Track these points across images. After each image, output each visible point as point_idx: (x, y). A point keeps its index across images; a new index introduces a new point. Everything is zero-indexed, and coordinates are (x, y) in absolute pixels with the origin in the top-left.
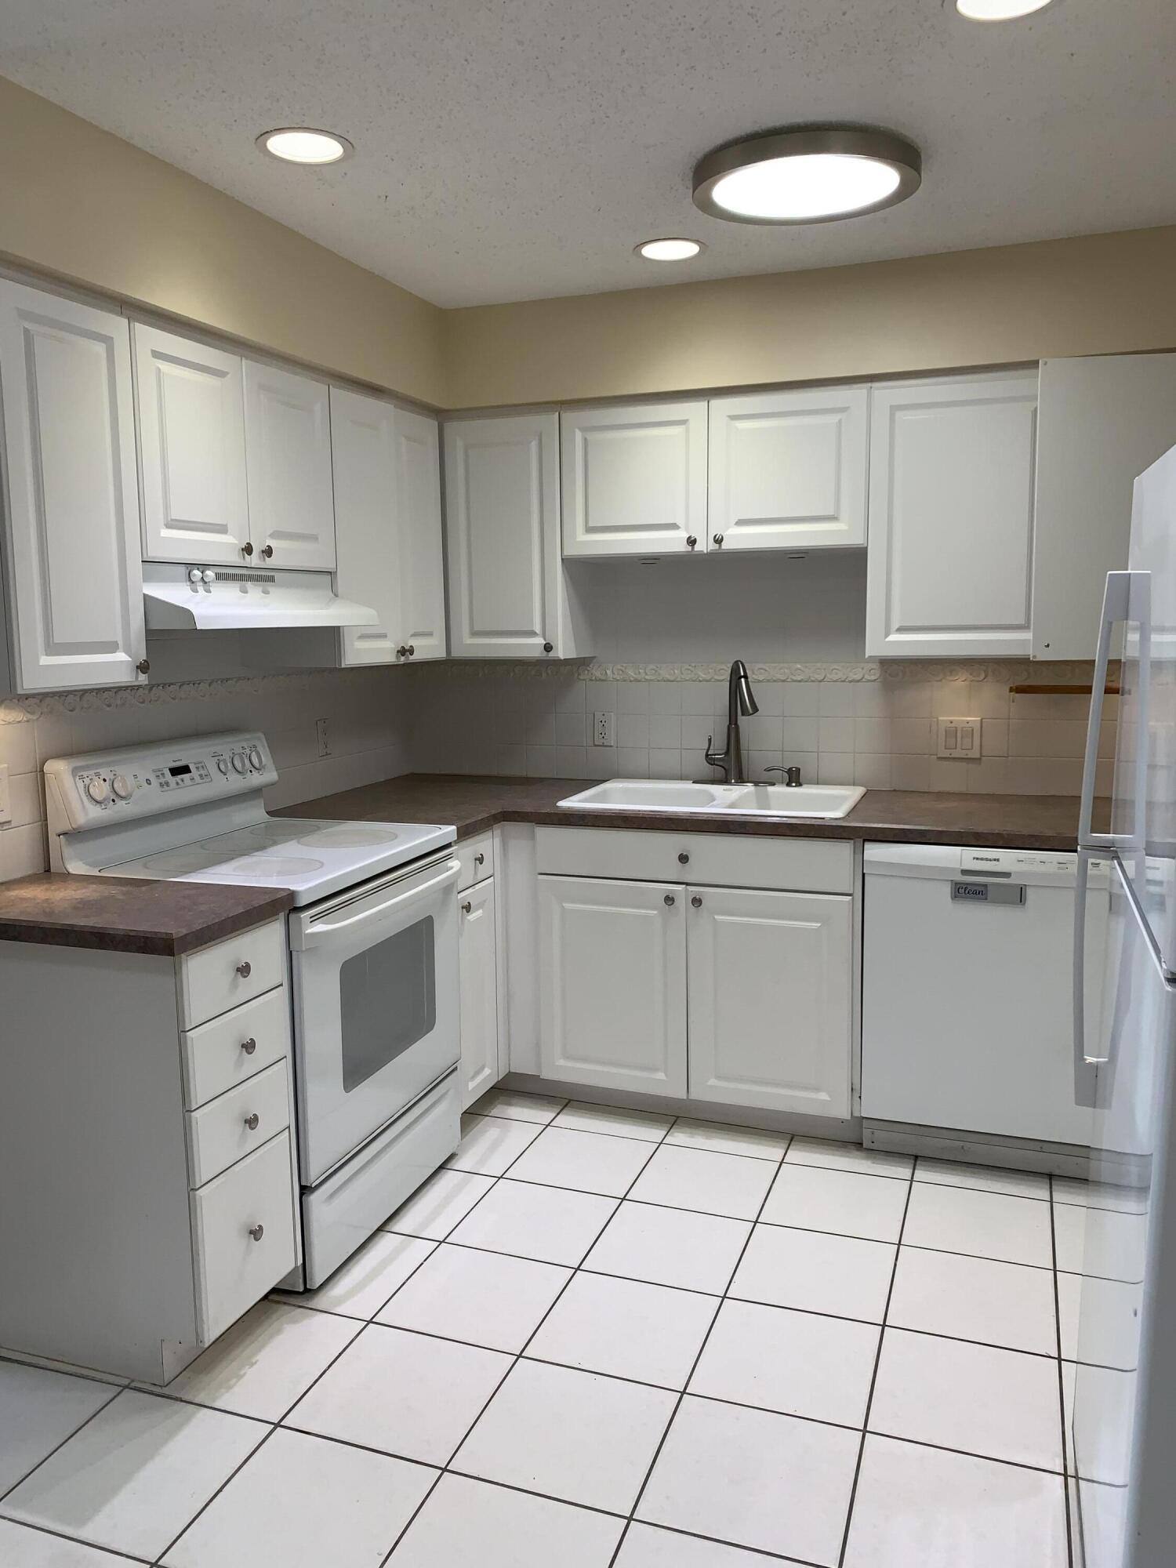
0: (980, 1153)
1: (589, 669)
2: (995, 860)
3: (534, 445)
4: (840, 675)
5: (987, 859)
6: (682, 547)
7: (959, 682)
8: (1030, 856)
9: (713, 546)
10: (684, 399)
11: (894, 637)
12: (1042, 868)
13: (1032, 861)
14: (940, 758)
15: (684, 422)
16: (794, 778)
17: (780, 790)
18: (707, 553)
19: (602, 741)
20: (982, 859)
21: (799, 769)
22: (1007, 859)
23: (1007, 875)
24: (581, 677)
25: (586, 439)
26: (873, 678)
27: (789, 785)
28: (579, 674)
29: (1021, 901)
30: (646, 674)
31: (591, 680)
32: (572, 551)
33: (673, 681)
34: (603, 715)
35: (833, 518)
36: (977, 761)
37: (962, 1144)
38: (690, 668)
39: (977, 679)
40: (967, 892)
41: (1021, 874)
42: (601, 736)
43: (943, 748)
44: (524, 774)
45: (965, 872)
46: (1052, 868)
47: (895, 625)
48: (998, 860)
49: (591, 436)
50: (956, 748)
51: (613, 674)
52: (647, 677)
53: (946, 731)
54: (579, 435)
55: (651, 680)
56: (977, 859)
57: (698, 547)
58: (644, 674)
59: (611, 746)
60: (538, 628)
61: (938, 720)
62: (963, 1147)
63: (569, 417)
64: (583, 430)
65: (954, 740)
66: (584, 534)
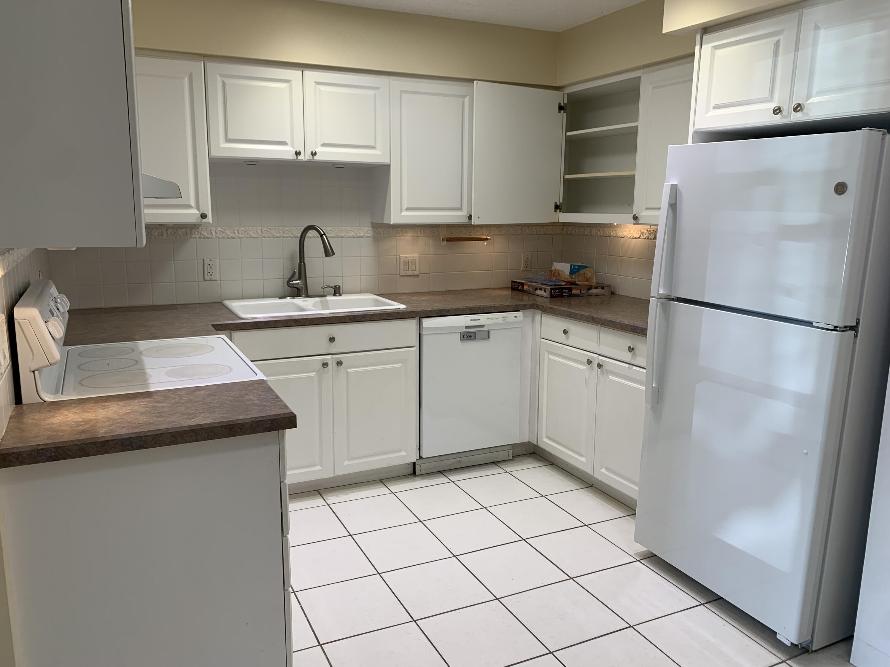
0: (467, 460)
1: (198, 230)
2: (478, 320)
3: (186, 80)
4: (353, 234)
5: (475, 320)
6: (291, 156)
7: (409, 236)
8: (492, 316)
9: (308, 157)
10: (289, 68)
11: (404, 213)
12: (496, 321)
13: (492, 318)
14: (401, 276)
15: (288, 81)
16: (337, 291)
17: (330, 298)
18: (305, 161)
19: (211, 277)
20: (473, 320)
21: (340, 286)
22: (483, 319)
23: (482, 326)
24: (193, 236)
25: (224, 82)
26: (369, 235)
27: (335, 295)
28: (192, 234)
29: (489, 338)
30: (239, 233)
31: (200, 238)
32: (215, 153)
33: (256, 238)
34: (211, 260)
35: (373, 147)
36: (417, 276)
37: (458, 459)
38: (267, 229)
39: (417, 235)
40: (467, 337)
41: (489, 325)
42: (209, 274)
43: (403, 270)
44: (151, 304)
45: (467, 327)
46: (500, 321)
47: (405, 207)
48: (480, 320)
49: (228, 81)
50: (408, 270)
51: (216, 233)
52: (239, 236)
53: (404, 261)
54: (219, 80)
55: (243, 237)
56: (472, 320)
57: (301, 157)
58: (237, 234)
59: (216, 280)
60: (193, 203)
61: (400, 256)
62: (459, 461)
63: (210, 65)
64: (221, 76)
65: (408, 266)
66: (224, 143)
